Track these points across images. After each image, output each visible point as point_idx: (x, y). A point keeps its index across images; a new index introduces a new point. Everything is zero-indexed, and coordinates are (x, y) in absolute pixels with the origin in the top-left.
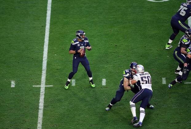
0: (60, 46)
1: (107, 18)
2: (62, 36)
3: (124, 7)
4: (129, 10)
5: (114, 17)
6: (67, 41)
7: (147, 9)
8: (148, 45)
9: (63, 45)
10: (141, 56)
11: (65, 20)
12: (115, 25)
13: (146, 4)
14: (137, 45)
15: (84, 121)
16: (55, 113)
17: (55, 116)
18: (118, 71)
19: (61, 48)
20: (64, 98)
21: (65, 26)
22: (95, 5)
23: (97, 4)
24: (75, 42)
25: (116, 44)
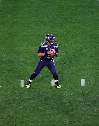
0: (9, 46)
1: (56, 18)
2: (11, 36)
3: (74, 6)
4: (79, 10)
5: (64, 16)
6: (16, 42)
7: (97, 9)
8: (97, 45)
9: (11, 45)
10: (91, 57)
11: (14, 20)
12: (64, 25)
13: (96, 4)
14: (87, 45)
15: (33, 123)
16: (4, 114)
17: (4, 117)
18: (67, 72)
19: (9, 48)
20: (13, 99)
21: (14, 25)
22: (44, 5)
23: (47, 4)
24: (44, 45)
25: (65, 44)
